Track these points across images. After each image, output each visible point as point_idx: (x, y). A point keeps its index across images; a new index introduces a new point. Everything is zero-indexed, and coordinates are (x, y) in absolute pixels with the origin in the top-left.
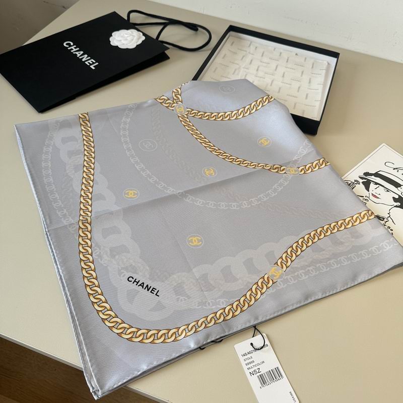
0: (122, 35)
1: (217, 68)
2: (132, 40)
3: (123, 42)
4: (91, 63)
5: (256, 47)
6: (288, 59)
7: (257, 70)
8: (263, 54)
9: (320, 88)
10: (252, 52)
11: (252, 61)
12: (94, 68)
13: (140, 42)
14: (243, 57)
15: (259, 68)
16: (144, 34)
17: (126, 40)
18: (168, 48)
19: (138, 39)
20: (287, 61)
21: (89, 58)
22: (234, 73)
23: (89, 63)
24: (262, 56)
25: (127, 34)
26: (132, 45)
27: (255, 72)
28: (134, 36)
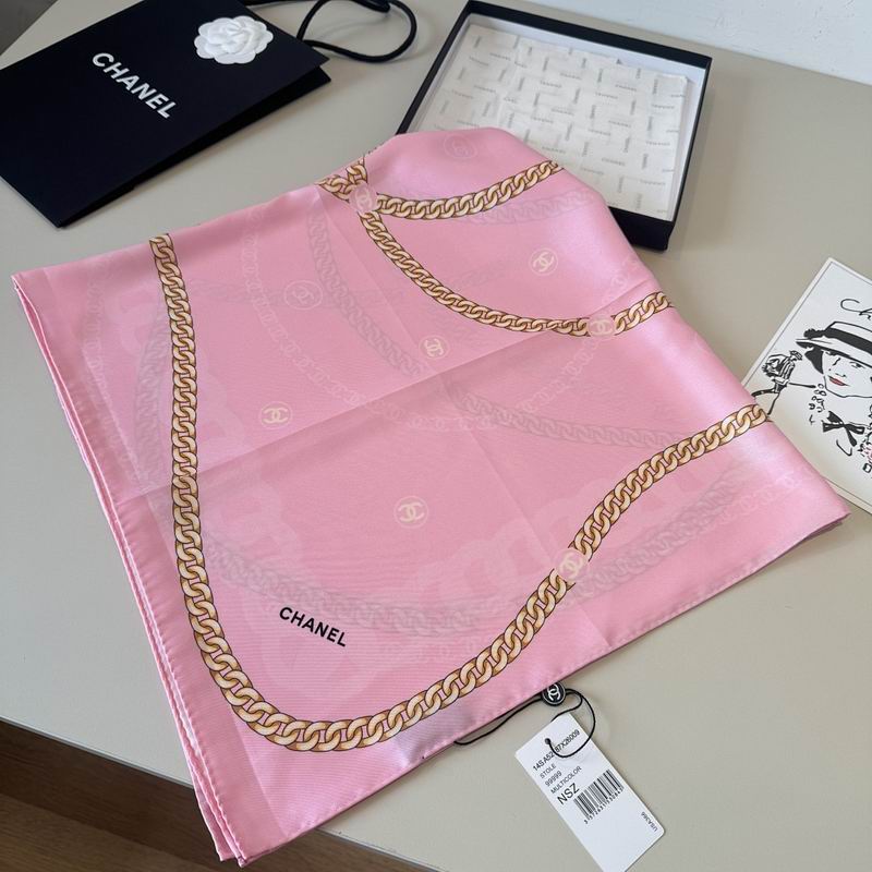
0: (221, 31)
1: (447, 103)
2: (245, 42)
3: (226, 48)
4: (160, 103)
5: (531, 49)
6: (600, 74)
7: (536, 103)
8: (546, 63)
9: (673, 139)
10: (521, 60)
11: (522, 81)
12: (166, 116)
13: (262, 47)
14: (504, 72)
15: (540, 100)
16: (270, 27)
17: (232, 43)
18: (325, 59)
19: (258, 40)
20: (600, 80)
21: (154, 91)
22: (484, 114)
23: (154, 103)
24: (545, 68)
25: (232, 30)
26: (246, 57)
27: (530, 108)
28: (248, 34)
